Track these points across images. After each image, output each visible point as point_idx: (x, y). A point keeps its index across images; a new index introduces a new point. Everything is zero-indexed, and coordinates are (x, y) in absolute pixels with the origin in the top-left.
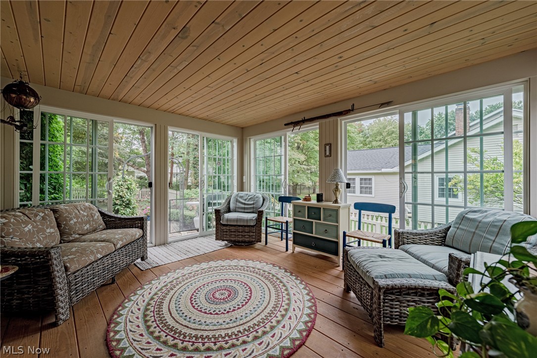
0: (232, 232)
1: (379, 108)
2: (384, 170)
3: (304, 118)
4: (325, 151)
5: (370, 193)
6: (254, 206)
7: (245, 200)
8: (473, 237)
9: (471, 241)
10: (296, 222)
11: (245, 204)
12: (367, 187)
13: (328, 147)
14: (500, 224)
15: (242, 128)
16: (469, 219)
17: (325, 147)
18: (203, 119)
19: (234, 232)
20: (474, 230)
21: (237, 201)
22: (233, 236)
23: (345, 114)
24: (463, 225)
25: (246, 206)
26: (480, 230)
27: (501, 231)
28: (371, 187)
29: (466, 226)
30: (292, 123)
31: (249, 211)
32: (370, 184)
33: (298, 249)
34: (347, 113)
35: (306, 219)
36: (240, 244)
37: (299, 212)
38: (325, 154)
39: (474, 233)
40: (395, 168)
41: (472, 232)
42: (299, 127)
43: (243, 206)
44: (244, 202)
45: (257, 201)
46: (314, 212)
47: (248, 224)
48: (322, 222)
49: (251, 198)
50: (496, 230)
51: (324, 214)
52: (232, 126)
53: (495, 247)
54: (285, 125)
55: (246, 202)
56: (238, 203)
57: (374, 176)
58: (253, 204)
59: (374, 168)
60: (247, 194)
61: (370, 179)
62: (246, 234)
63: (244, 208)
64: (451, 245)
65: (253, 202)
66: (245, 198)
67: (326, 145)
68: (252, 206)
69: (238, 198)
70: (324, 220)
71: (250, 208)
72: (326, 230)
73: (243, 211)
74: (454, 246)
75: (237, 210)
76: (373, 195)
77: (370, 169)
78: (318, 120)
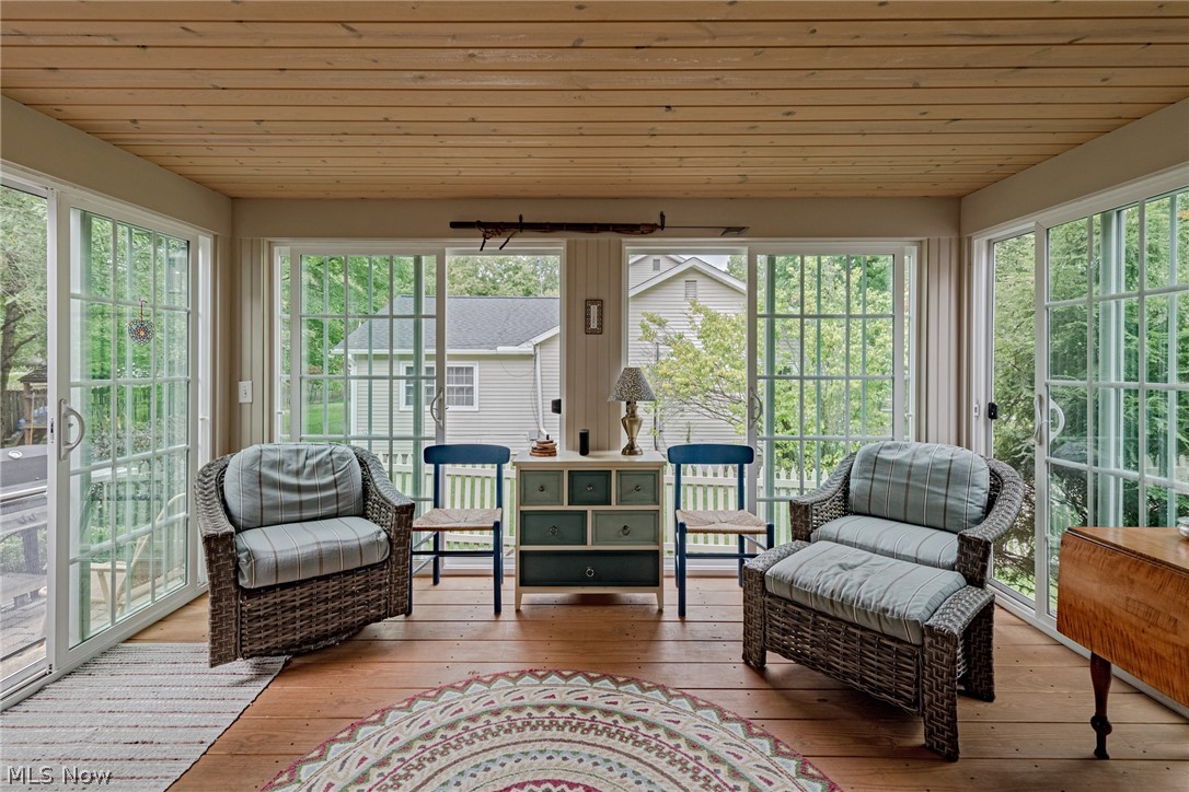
0: (293, 609)
1: (722, 235)
2: (501, 349)
3: (521, 218)
4: (587, 317)
5: (470, 402)
6: (340, 489)
7: (298, 473)
8: (907, 492)
9: (906, 500)
10: (530, 520)
11: (299, 489)
12: (462, 389)
13: (594, 309)
14: (946, 466)
15: (233, 198)
16: (887, 462)
17: (587, 309)
18: (80, 128)
19: (302, 606)
20: (905, 481)
21: (261, 480)
22: (298, 624)
23: (643, 233)
24: (881, 473)
25: (306, 497)
26: (916, 480)
27: (951, 478)
28: (472, 388)
29: (887, 475)
30: (479, 225)
31: (320, 512)
32: (470, 380)
33: (532, 596)
34: (652, 231)
35: (566, 507)
36: (322, 644)
37: (542, 489)
38: (587, 325)
39: (907, 485)
40: (524, 345)
41: (902, 484)
42: (504, 240)
43: (295, 497)
44: (293, 481)
45: (347, 472)
46: (590, 485)
47: (365, 564)
48: (614, 507)
49: (318, 464)
50: (944, 477)
51: (620, 485)
52: (198, 182)
53: (952, 505)
54: (454, 225)
55: (303, 482)
56: (266, 491)
57: (477, 362)
58: (335, 484)
59: (480, 345)
60: (298, 452)
61: (470, 370)
62: (350, 600)
63: (301, 505)
64: (866, 510)
65: (329, 478)
66: (294, 466)
67: (588, 302)
68: (333, 492)
69: (265, 471)
70: (621, 501)
71: (325, 501)
72: (625, 527)
73: (296, 515)
74: (873, 512)
75: (270, 515)
76: (476, 407)
77: (470, 346)
78: (568, 233)
